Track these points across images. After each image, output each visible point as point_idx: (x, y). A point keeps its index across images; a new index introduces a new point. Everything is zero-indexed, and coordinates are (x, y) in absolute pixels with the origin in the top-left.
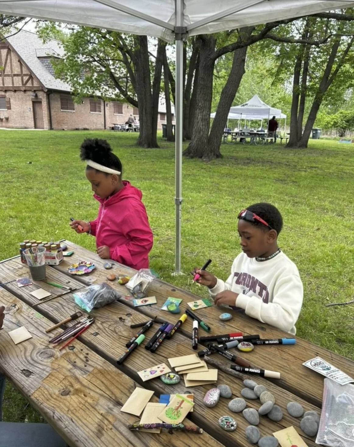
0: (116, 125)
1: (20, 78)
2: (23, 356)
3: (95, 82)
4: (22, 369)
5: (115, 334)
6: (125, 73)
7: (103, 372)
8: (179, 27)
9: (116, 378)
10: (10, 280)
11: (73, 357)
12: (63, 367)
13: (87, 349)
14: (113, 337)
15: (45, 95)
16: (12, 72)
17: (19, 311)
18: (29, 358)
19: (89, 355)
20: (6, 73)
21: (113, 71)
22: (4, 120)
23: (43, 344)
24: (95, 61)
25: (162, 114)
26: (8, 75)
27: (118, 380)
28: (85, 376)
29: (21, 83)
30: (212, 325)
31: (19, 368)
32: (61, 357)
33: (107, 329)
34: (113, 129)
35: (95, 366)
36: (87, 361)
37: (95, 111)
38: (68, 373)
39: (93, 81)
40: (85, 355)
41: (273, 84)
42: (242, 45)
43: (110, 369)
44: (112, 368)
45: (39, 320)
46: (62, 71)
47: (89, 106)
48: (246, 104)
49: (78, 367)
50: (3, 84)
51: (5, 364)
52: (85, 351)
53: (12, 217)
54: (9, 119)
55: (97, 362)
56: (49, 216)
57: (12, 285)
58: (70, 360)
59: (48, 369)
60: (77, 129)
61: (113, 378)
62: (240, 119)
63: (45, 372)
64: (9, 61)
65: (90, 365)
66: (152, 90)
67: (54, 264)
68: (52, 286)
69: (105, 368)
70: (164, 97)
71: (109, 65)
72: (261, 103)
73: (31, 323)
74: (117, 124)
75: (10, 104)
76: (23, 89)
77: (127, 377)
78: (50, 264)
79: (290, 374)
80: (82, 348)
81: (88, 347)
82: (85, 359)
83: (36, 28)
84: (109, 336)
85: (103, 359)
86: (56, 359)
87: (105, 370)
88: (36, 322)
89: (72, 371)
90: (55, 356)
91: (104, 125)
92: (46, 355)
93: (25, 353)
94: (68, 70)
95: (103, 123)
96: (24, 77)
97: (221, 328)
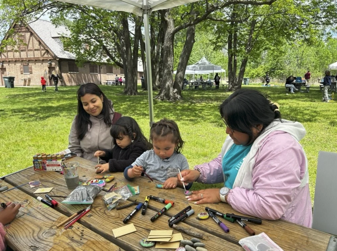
0: (109, 81)
1: (39, 51)
2: (32, 236)
4: (30, 246)
5: (105, 215)
6: (113, 45)
7: (95, 243)
8: (145, 6)
9: (105, 246)
10: (24, 183)
11: (71, 234)
12: (63, 241)
13: (83, 227)
14: (104, 217)
15: (57, 62)
16: (33, 48)
17: (30, 204)
18: (36, 238)
19: (84, 231)
20: (29, 49)
21: (105, 45)
23: (48, 226)
24: (92, 38)
25: (141, 73)
26: (31, 50)
27: (107, 248)
28: (80, 247)
29: (40, 55)
30: (178, 203)
31: (28, 245)
32: (62, 234)
33: (98, 212)
34: (106, 84)
35: (88, 239)
36: (83, 235)
37: (93, 72)
38: (67, 246)
40: (81, 232)
41: (214, 49)
43: (100, 240)
44: (102, 239)
45: (45, 210)
46: (69, 45)
47: (89, 69)
48: (198, 64)
49: (75, 241)
50: (27, 56)
51: (17, 243)
52: (81, 229)
53: (31, 146)
54: (31, 80)
55: (91, 236)
56: (59, 144)
57: (26, 186)
58: (69, 236)
59: (51, 244)
61: (102, 246)
62: (194, 74)
63: (48, 247)
64: (31, 41)
65: (84, 238)
66: (133, 56)
67: (59, 170)
68: (57, 185)
69: (96, 239)
70: (141, 60)
71: (102, 41)
73: (39, 212)
75: (32, 69)
76: (41, 59)
77: (114, 245)
78: (56, 170)
79: (238, 233)
80: (78, 227)
81: (84, 225)
82: (81, 235)
83: (50, 17)
84: (100, 217)
85: (95, 234)
86: (58, 236)
87: (97, 241)
88: (43, 211)
89: (70, 244)
90: (57, 234)
92: (50, 234)
93: (33, 234)
95: (99, 80)
96: (42, 51)
97: (185, 205)
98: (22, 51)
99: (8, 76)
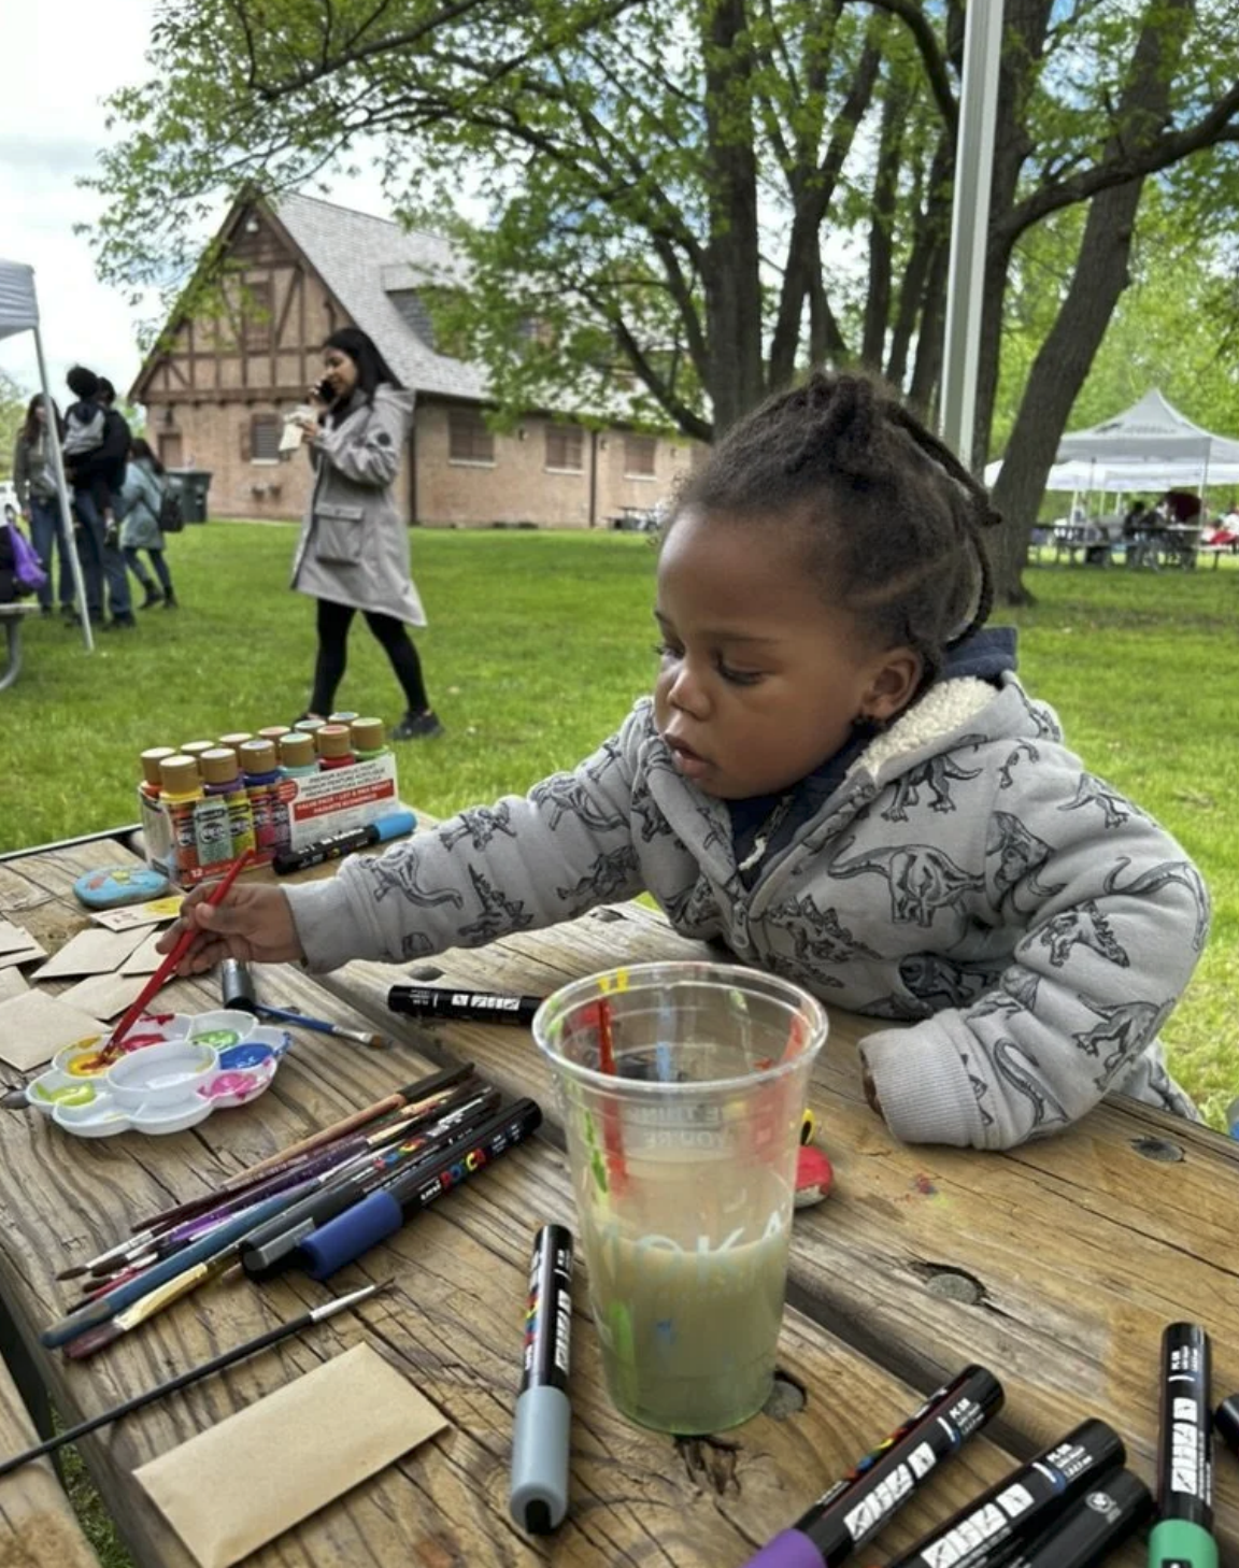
0: (630, 513)
3: (564, 360)
6: (672, 326)
16: (302, 340)
20: (283, 346)
21: (628, 322)
22: (268, 495)
24: (571, 289)
26: (290, 352)
34: (619, 525)
37: (562, 465)
39: (557, 358)
42: (1126, 169)
46: (458, 325)
47: (544, 447)
48: (1115, 426)
50: (273, 378)
54: (284, 493)
60: (499, 526)
64: (295, 307)
71: (617, 302)
72: (1173, 420)
74: (634, 509)
91: (587, 514)
94: (477, 323)
95: (587, 506)
98: (256, 354)
99: (186, 469)
